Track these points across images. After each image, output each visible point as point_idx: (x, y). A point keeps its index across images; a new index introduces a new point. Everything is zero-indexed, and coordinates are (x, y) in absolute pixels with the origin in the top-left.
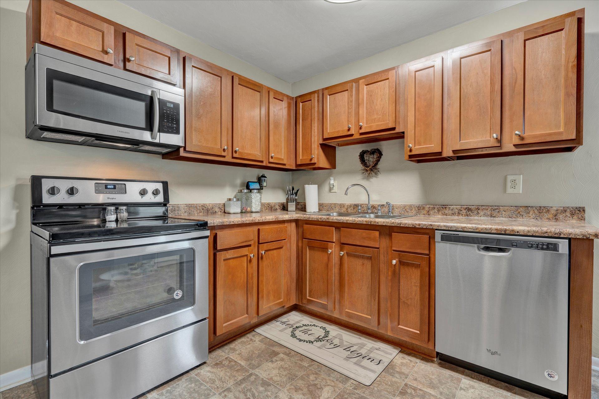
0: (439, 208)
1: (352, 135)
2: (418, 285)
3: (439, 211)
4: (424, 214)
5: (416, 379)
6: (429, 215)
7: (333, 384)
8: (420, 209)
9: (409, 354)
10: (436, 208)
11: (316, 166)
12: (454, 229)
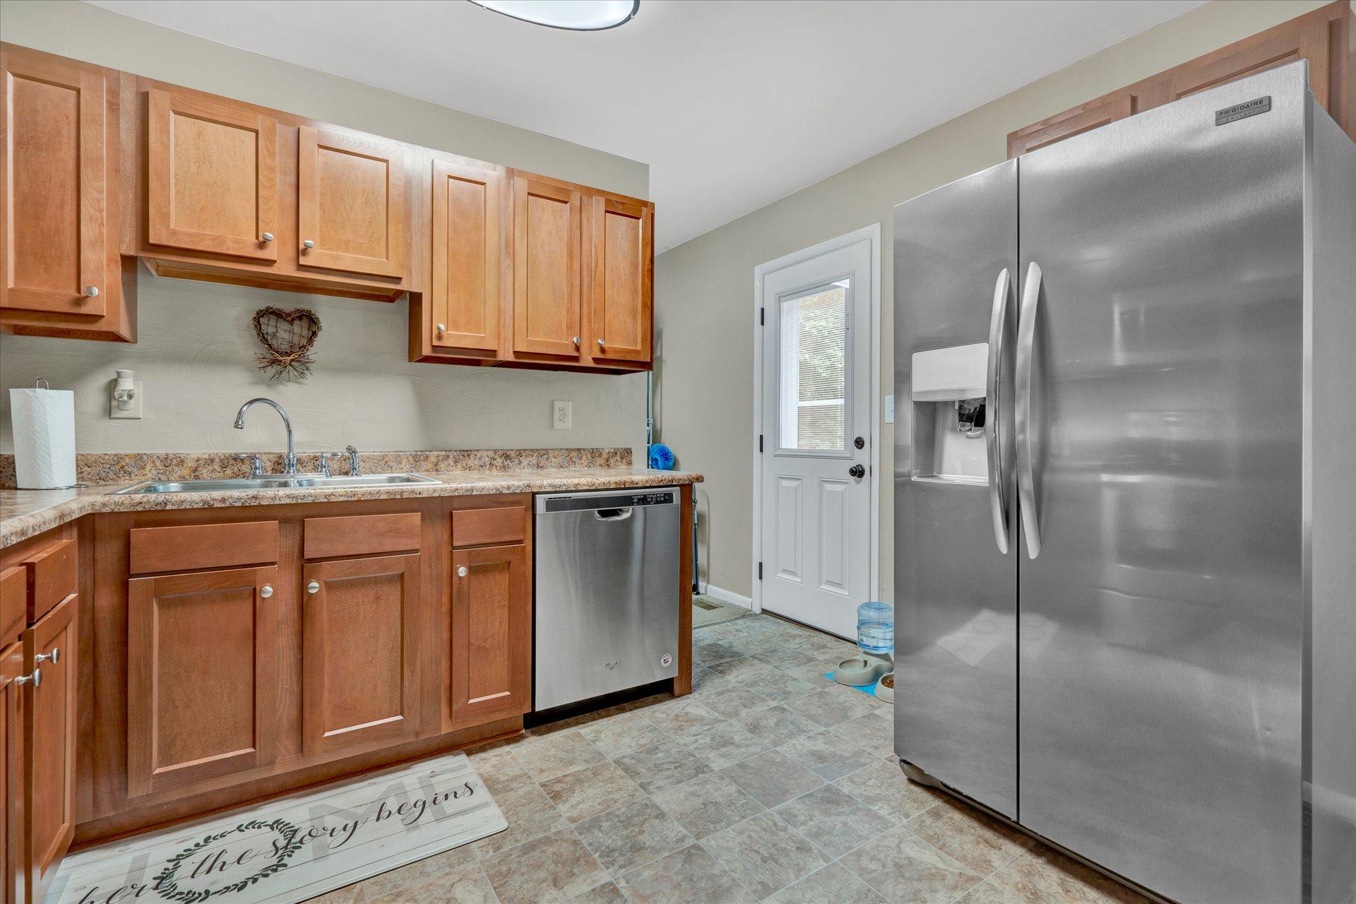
0: (457, 457)
1: (270, 263)
2: (505, 603)
3: (456, 462)
4: (428, 471)
5: (541, 769)
6: (437, 470)
7: (457, 877)
8: (418, 459)
9: (483, 749)
10: (451, 456)
11: (101, 326)
12: (564, 488)
